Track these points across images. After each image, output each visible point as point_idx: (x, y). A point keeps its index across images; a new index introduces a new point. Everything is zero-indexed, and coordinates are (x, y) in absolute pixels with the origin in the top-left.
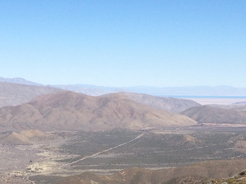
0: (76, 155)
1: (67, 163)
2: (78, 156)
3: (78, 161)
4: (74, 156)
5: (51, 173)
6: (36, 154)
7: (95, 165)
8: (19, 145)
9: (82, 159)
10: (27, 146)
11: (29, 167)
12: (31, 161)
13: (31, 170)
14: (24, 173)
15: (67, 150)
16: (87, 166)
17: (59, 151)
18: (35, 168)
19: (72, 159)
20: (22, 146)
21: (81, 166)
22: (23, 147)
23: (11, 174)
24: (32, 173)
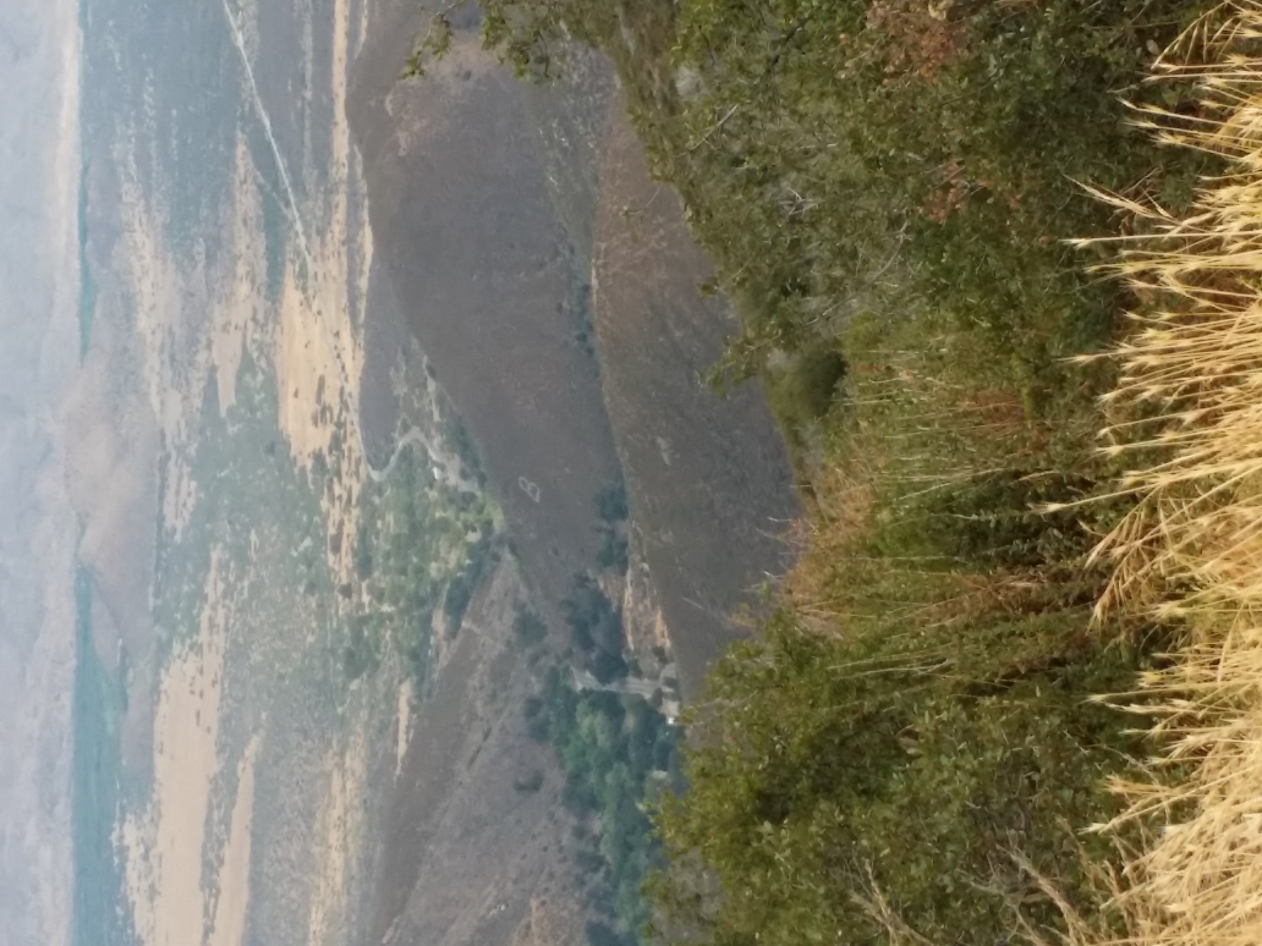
0: (240, 162)
1: (284, 218)
2: (241, 149)
3: (275, 147)
4: (242, 170)
5: (349, 326)
6: (223, 413)
7: (308, 42)
8: (161, 519)
9: (267, 122)
10: (171, 465)
11: (309, 464)
12: (271, 449)
13: (325, 451)
14: (340, 497)
15: (204, 212)
16: (308, 95)
17: (208, 266)
18: (310, 422)
19: (260, 188)
20: (170, 496)
21: (307, 135)
22: (178, 493)
23: (345, 581)
24: (345, 447)
